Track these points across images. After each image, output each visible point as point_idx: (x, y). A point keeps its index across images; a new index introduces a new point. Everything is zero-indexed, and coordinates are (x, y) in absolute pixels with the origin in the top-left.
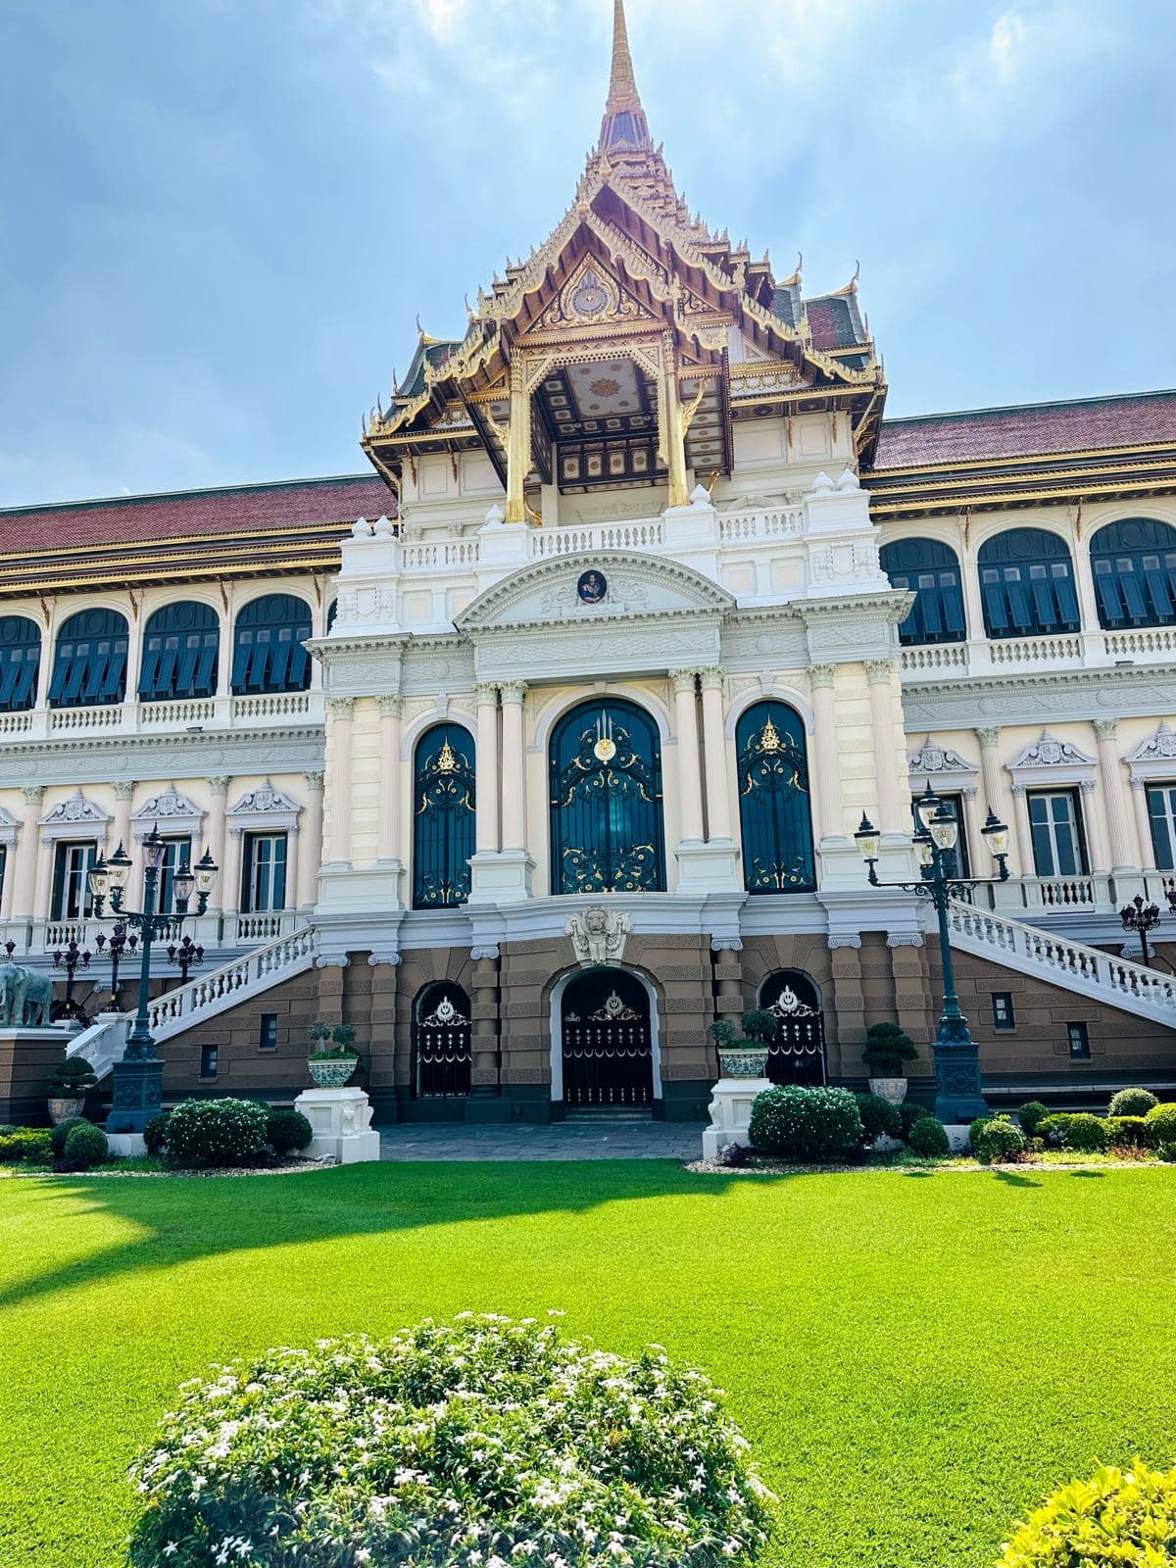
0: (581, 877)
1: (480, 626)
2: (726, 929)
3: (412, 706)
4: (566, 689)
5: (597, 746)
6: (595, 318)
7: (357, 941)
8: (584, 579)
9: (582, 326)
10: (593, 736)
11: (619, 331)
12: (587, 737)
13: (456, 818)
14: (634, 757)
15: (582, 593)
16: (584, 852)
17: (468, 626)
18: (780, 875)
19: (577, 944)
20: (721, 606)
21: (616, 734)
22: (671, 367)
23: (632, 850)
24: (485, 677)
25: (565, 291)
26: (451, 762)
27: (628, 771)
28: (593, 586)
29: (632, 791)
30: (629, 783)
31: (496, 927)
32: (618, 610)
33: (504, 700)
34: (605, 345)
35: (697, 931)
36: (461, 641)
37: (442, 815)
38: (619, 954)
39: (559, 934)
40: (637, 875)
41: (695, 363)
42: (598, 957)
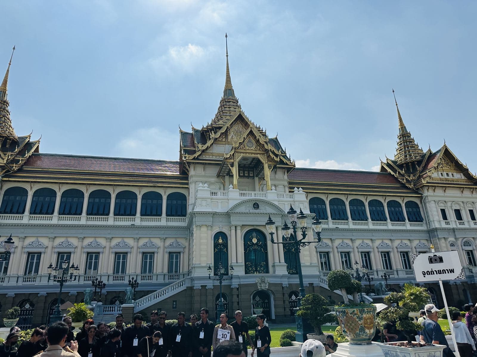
0: (250, 269)
1: (233, 212)
2: (285, 282)
3: (214, 228)
4: (248, 227)
5: (253, 240)
6: (251, 148)
7: (203, 283)
8: (254, 204)
9: (248, 149)
10: (252, 237)
11: (256, 152)
12: (251, 237)
13: (223, 254)
14: (261, 243)
15: (254, 207)
16: (251, 263)
17: (231, 212)
18: (291, 270)
19: (258, 285)
20: (282, 213)
21: (257, 237)
22: (267, 161)
23: (261, 263)
24: (233, 223)
25: (245, 141)
26: (221, 241)
27: (259, 246)
28: (256, 206)
29: (261, 250)
30: (260, 248)
31: (238, 280)
32: (262, 211)
33: (237, 229)
34: (253, 154)
35: (280, 282)
36: (228, 215)
37: (219, 253)
38: (267, 287)
39: (254, 282)
40: (262, 269)
41: (271, 161)
42: (263, 288)
